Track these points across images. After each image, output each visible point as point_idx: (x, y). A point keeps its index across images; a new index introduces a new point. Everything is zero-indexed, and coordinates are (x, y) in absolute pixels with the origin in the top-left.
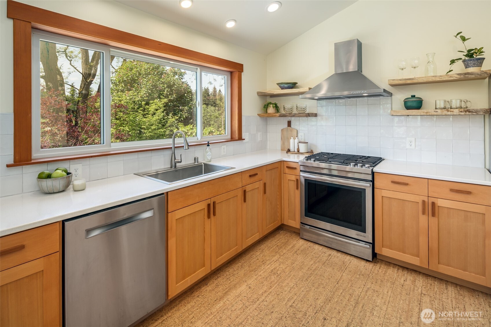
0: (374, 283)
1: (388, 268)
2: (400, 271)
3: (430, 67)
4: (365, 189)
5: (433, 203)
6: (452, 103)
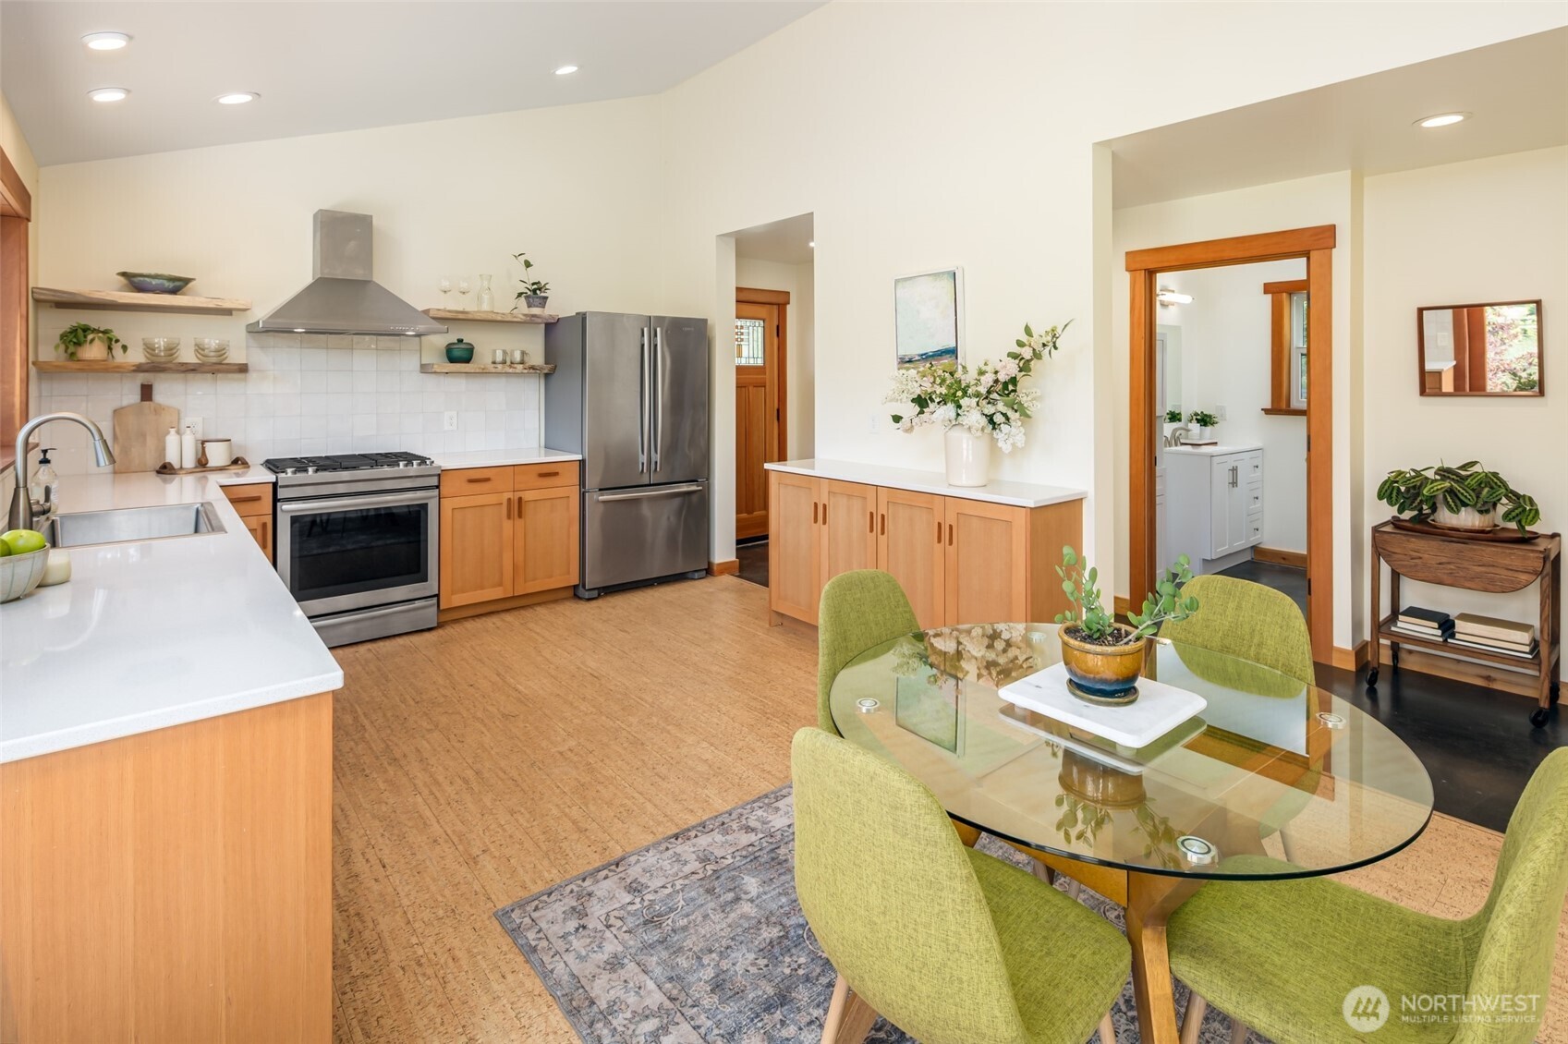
0: (468, 640)
2: (477, 620)
3: (486, 297)
4: (427, 504)
5: (520, 499)
6: (512, 355)
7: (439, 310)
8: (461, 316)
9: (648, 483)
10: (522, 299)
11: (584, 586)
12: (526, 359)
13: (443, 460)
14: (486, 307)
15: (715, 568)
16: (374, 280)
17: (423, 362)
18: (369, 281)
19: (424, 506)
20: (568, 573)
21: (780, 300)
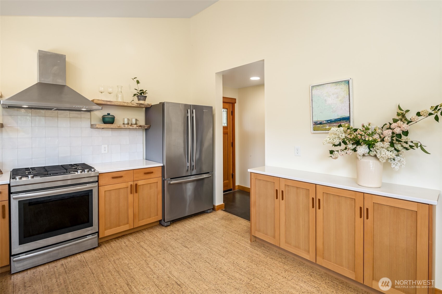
0: (113, 256)
1: (110, 244)
2: (117, 241)
3: (120, 96)
4: (92, 190)
5: (136, 185)
6: (132, 121)
7: (98, 100)
8: (109, 103)
9: (190, 175)
10: (136, 97)
11: (164, 220)
12: (138, 123)
13: (100, 169)
14: (120, 100)
15: (216, 208)
16: (67, 85)
17: (92, 124)
18: (64, 86)
19: (91, 191)
20: (157, 215)
21: (233, 102)
